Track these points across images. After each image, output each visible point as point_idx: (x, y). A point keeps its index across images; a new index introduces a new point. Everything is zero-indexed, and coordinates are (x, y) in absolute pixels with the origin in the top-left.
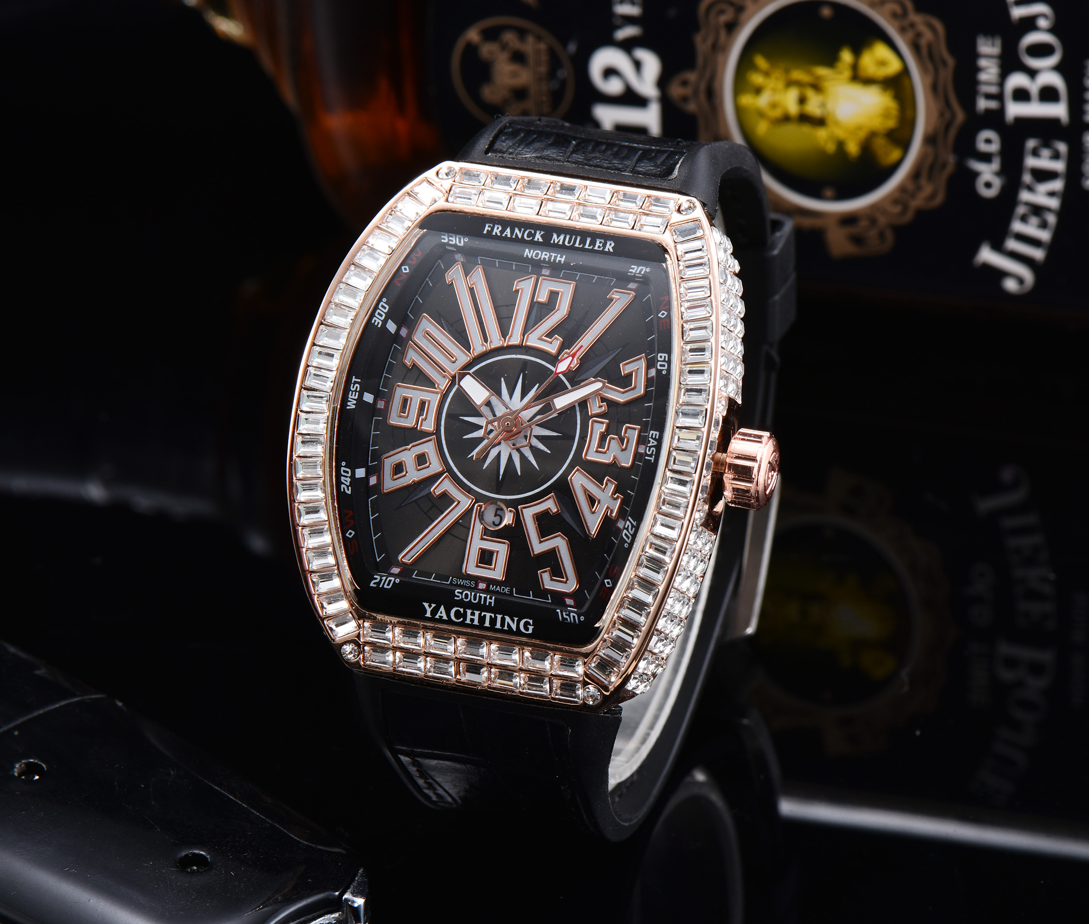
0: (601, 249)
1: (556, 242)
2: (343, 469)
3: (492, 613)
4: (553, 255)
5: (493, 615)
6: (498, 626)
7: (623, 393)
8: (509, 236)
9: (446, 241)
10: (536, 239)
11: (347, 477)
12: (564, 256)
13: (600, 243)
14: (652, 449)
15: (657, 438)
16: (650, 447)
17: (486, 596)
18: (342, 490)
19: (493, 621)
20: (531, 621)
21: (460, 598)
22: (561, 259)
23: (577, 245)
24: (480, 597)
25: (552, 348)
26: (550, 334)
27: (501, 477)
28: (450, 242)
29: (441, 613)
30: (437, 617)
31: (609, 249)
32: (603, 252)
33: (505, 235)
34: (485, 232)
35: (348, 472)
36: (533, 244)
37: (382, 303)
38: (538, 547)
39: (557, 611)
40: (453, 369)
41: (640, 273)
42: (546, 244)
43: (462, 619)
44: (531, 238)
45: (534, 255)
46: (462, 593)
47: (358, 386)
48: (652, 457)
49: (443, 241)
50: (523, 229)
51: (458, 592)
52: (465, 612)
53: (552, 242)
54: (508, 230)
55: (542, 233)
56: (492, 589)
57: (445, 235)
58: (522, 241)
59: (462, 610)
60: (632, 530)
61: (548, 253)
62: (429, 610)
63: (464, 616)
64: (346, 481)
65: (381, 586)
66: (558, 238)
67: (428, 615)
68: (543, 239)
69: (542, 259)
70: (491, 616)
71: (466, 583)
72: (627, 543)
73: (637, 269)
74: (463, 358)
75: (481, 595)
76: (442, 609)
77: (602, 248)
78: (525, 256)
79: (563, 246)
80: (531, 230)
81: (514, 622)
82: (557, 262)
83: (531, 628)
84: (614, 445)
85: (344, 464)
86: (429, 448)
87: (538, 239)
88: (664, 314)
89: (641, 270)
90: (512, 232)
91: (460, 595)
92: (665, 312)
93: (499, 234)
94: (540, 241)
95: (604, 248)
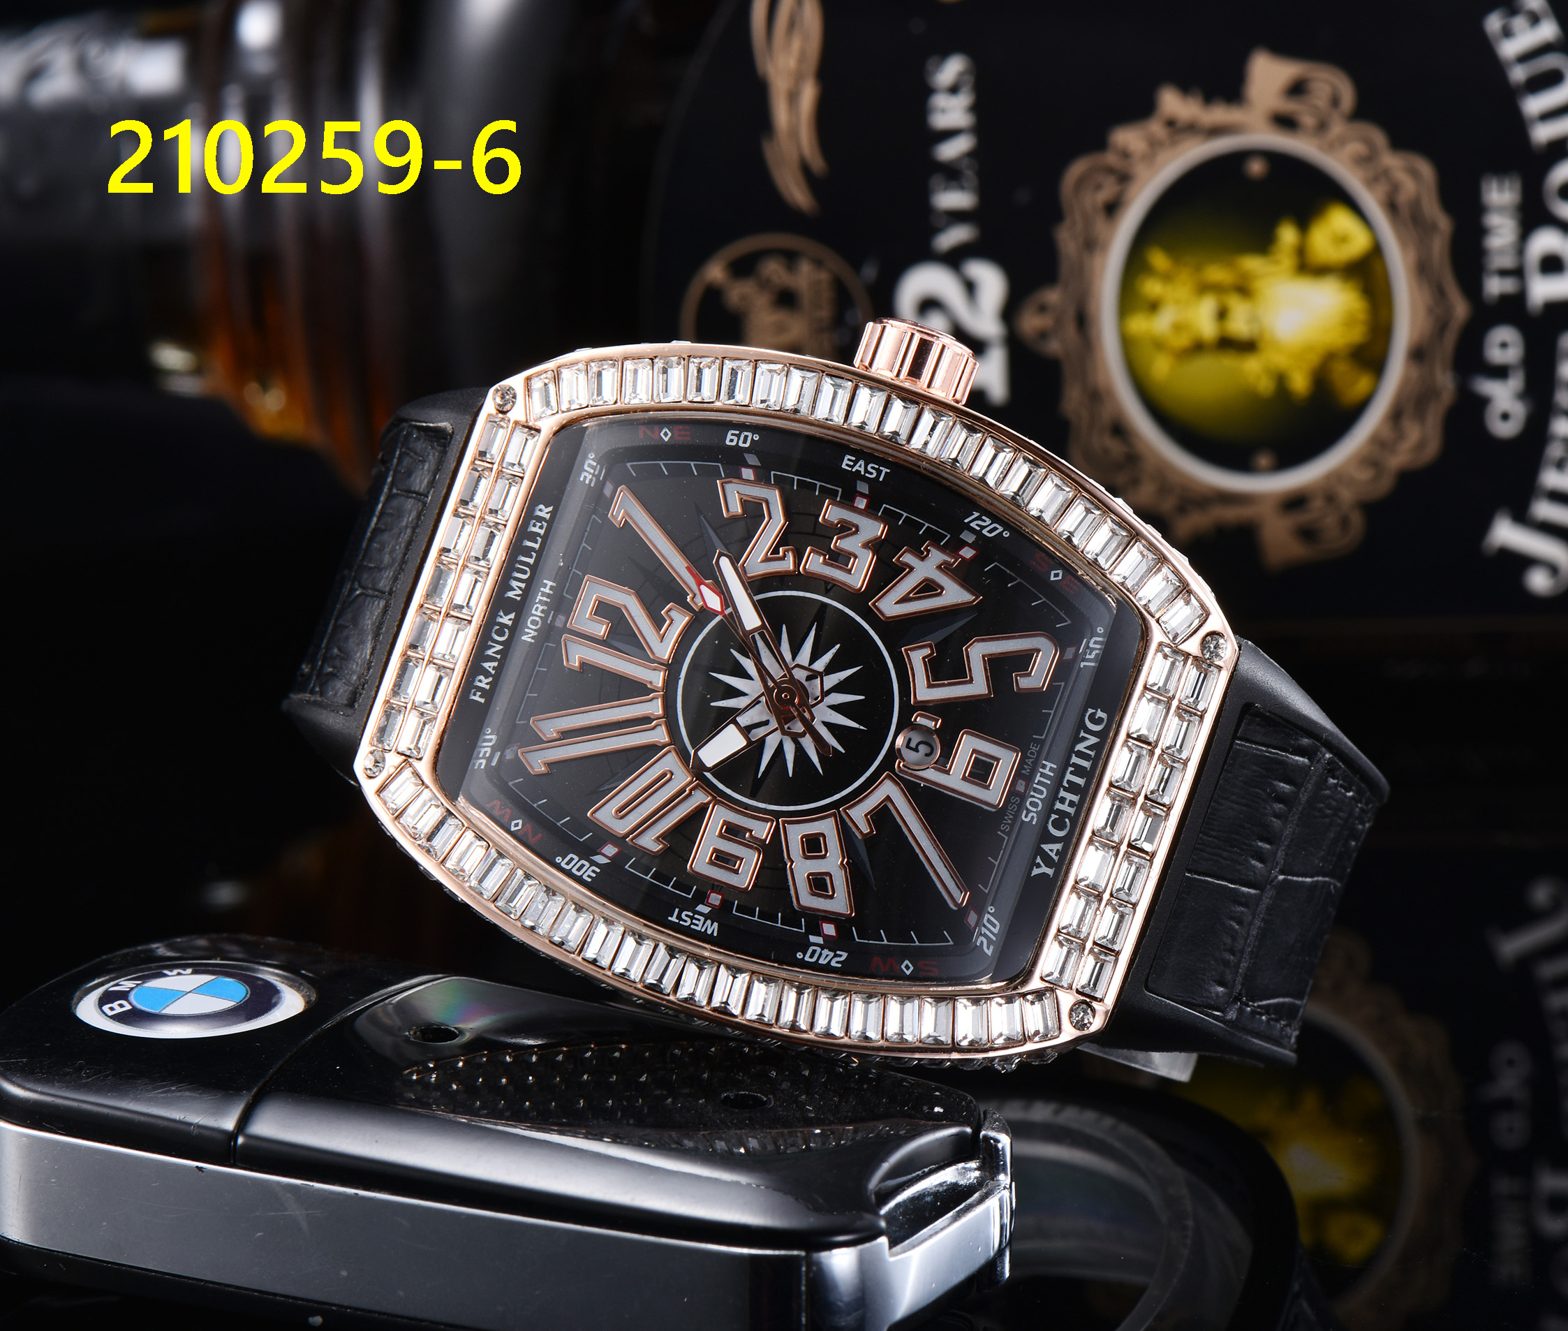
0: (545, 524)
1: (521, 592)
2: (807, 959)
3: (1067, 770)
4: (539, 597)
5: (1071, 769)
6: (1086, 764)
7: (770, 518)
8: (496, 664)
9: (484, 762)
10: (510, 623)
11: (821, 954)
12: (545, 581)
13: (534, 525)
14: (869, 469)
15: (854, 459)
16: (866, 471)
17: (1039, 774)
18: (840, 965)
19: (1079, 771)
20: (1090, 711)
21: (1035, 815)
22: (547, 586)
23: (531, 561)
24: (1039, 783)
25: (679, 621)
26: (658, 622)
27: (862, 727)
28: (487, 755)
29: (1051, 850)
30: (1056, 858)
31: (547, 513)
32: (551, 522)
33: (493, 670)
34: (482, 701)
35: (813, 950)
36: (515, 628)
37: (563, 865)
38: (978, 686)
39: (1082, 666)
40: (682, 778)
41: (594, 468)
42: (520, 608)
43: (1067, 820)
44: (506, 630)
45: (534, 627)
46: (1028, 811)
47: (685, 913)
48: (882, 471)
49: (482, 767)
50: (490, 643)
51: (1026, 817)
52: (1058, 812)
53: (519, 598)
54: (486, 665)
55: (502, 614)
56: (1028, 770)
57: (474, 764)
58: (507, 645)
59: (1054, 817)
60: (985, 521)
61: (535, 606)
62: (1045, 869)
63: (1063, 814)
64: (826, 957)
65: (994, 939)
66: (515, 590)
67: (1050, 871)
68: (511, 613)
69: (543, 615)
70: (1071, 773)
71: (1011, 810)
72: (1002, 532)
73: (589, 470)
74: (670, 762)
75: (1036, 781)
76: (1046, 847)
77: (543, 522)
78: (533, 641)
79: (529, 582)
80: (494, 631)
81: (1087, 739)
82: (551, 592)
83: (1100, 714)
84: (847, 544)
85: (799, 955)
86: (796, 834)
87: (510, 620)
88: (666, 432)
89: (590, 466)
90: (491, 659)
91: (1031, 815)
92: (664, 431)
93: (490, 679)
94: (513, 617)
95: (544, 519)
